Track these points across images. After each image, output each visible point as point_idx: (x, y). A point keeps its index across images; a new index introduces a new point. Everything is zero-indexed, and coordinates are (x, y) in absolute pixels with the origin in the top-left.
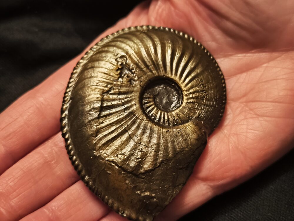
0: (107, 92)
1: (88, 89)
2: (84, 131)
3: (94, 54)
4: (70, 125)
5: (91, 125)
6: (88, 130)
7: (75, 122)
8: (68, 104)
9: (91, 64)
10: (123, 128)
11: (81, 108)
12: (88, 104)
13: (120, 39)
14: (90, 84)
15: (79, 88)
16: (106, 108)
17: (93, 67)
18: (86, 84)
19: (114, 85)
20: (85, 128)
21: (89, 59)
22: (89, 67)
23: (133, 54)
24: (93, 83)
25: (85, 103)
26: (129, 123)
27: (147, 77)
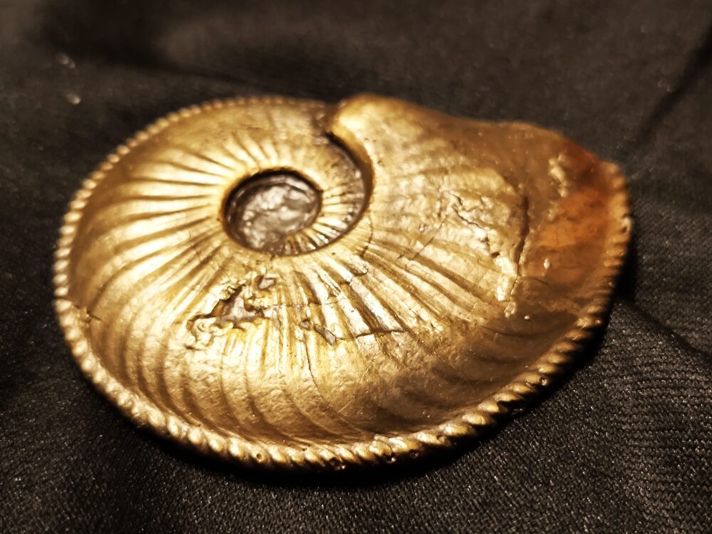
0: (321, 332)
1: (330, 388)
2: (462, 359)
3: (199, 422)
4: (455, 412)
5: (436, 344)
6: (454, 347)
7: (441, 395)
8: (392, 440)
9: (239, 413)
10: (413, 265)
11: (396, 392)
12: (377, 372)
13: (130, 364)
14: (310, 389)
15: (330, 422)
16: (370, 321)
17: (252, 403)
18: (313, 402)
19: (293, 324)
20: (450, 358)
21: (223, 429)
22: (253, 417)
23: (175, 309)
24: (306, 380)
25: (375, 384)
26: (394, 255)
27: (238, 253)
